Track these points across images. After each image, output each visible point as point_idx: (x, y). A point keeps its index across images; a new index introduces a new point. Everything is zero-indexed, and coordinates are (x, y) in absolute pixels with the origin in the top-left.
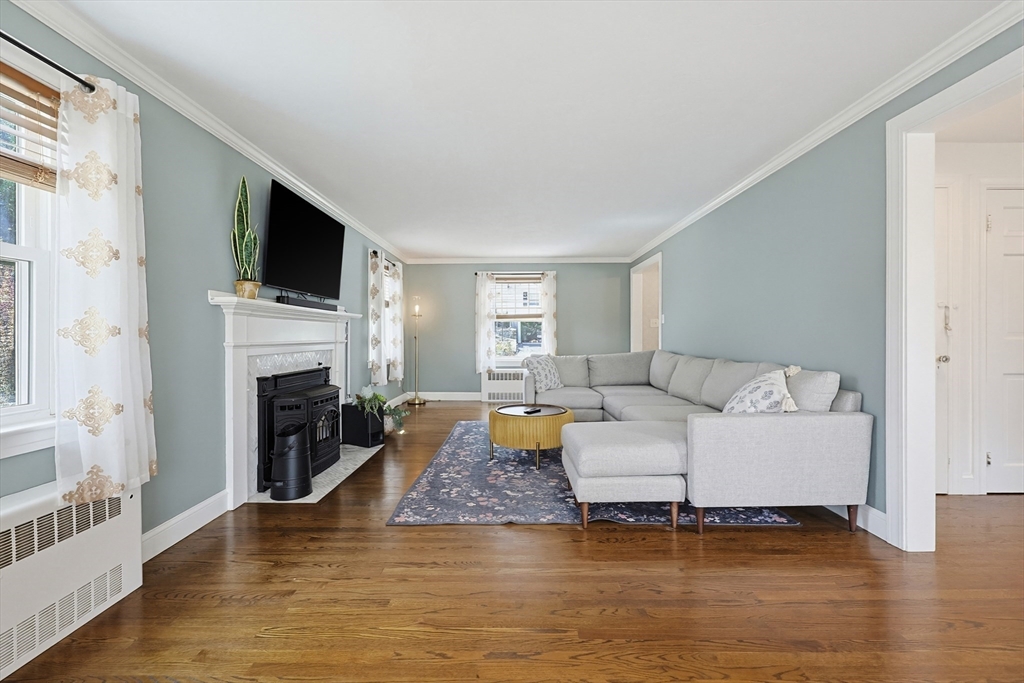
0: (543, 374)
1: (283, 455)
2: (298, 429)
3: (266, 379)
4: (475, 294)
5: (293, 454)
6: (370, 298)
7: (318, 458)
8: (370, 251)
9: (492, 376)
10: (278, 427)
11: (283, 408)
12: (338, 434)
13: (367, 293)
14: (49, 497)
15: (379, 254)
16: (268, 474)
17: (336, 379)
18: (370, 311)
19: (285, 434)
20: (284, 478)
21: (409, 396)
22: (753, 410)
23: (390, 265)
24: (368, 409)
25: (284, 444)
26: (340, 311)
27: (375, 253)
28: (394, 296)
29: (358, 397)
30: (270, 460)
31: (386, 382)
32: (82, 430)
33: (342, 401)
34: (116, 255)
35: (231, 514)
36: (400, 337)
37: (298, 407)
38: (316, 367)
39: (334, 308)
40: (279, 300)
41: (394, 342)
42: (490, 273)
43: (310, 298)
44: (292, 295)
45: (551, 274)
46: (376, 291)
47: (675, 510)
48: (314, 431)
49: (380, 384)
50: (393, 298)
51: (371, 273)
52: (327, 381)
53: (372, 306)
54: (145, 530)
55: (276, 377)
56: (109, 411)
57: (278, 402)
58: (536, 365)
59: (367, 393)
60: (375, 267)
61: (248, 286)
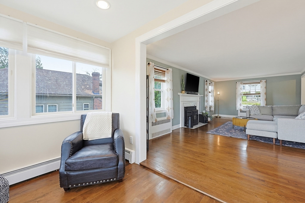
0: (253, 110)
1: (188, 120)
2: (190, 116)
3: (185, 107)
4: (236, 88)
5: (190, 120)
6: (205, 91)
7: (194, 123)
8: (206, 80)
9: (241, 111)
10: (187, 116)
11: (188, 113)
12: (198, 119)
13: (204, 90)
14: (165, 118)
15: (208, 81)
16: (186, 123)
17: (198, 108)
18: (205, 94)
19: (189, 117)
20: (188, 124)
21: (216, 115)
22: (300, 118)
23: (211, 83)
24: (204, 115)
25: (189, 118)
26: (199, 95)
27: (207, 81)
28: (212, 90)
29: (202, 113)
30: (186, 121)
31: (209, 111)
32: (168, 111)
33: (199, 113)
34: (170, 90)
35: (181, 128)
36: (213, 100)
37: (191, 113)
38: (194, 106)
39: (197, 94)
40: (188, 93)
41: (212, 101)
42: (241, 82)
43: (193, 93)
44: (190, 92)
45: (264, 81)
46: (207, 90)
47: (274, 140)
48: (193, 117)
49: (208, 111)
50: (212, 91)
51: (206, 85)
52: (196, 109)
53: (206, 93)
54: (172, 126)
55: (187, 107)
56: (170, 109)
57: (187, 111)
58: (251, 108)
59: (204, 112)
60: (207, 84)
61: (183, 92)
